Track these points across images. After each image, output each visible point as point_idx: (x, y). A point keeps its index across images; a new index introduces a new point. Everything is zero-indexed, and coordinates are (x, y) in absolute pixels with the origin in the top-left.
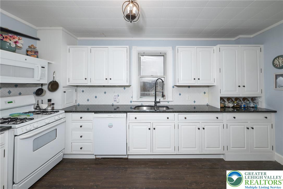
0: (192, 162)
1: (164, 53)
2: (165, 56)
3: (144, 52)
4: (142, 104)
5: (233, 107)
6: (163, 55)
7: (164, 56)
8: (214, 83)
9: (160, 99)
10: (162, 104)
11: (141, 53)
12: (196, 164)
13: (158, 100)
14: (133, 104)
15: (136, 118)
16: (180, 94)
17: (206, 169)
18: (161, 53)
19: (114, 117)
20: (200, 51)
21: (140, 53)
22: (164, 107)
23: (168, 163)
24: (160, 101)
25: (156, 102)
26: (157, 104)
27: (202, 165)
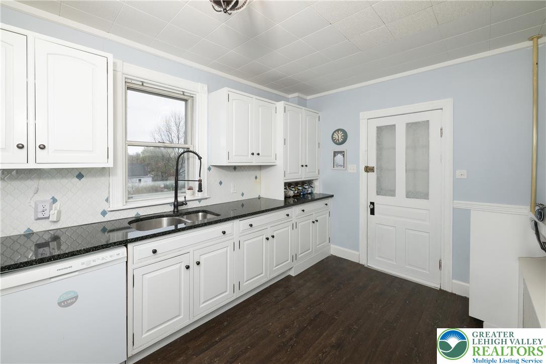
0: (259, 301)
1: (189, 95)
2: (189, 101)
3: (142, 80)
4: (138, 214)
5: (294, 196)
6: (186, 98)
7: (186, 101)
8: (275, 161)
9: (185, 197)
10: (191, 206)
11: (133, 82)
12: (267, 300)
13: (181, 199)
14: (109, 217)
15: (155, 252)
16: (221, 183)
17: (284, 300)
18: (183, 94)
19: (85, 266)
20: (260, 106)
21: (130, 81)
22: (198, 212)
23: (226, 323)
24: (185, 201)
25: (177, 205)
26: (180, 208)
27: (275, 297)
